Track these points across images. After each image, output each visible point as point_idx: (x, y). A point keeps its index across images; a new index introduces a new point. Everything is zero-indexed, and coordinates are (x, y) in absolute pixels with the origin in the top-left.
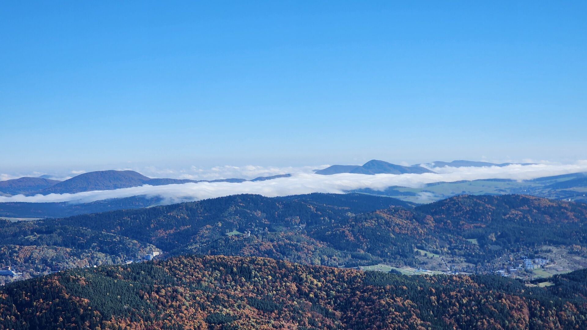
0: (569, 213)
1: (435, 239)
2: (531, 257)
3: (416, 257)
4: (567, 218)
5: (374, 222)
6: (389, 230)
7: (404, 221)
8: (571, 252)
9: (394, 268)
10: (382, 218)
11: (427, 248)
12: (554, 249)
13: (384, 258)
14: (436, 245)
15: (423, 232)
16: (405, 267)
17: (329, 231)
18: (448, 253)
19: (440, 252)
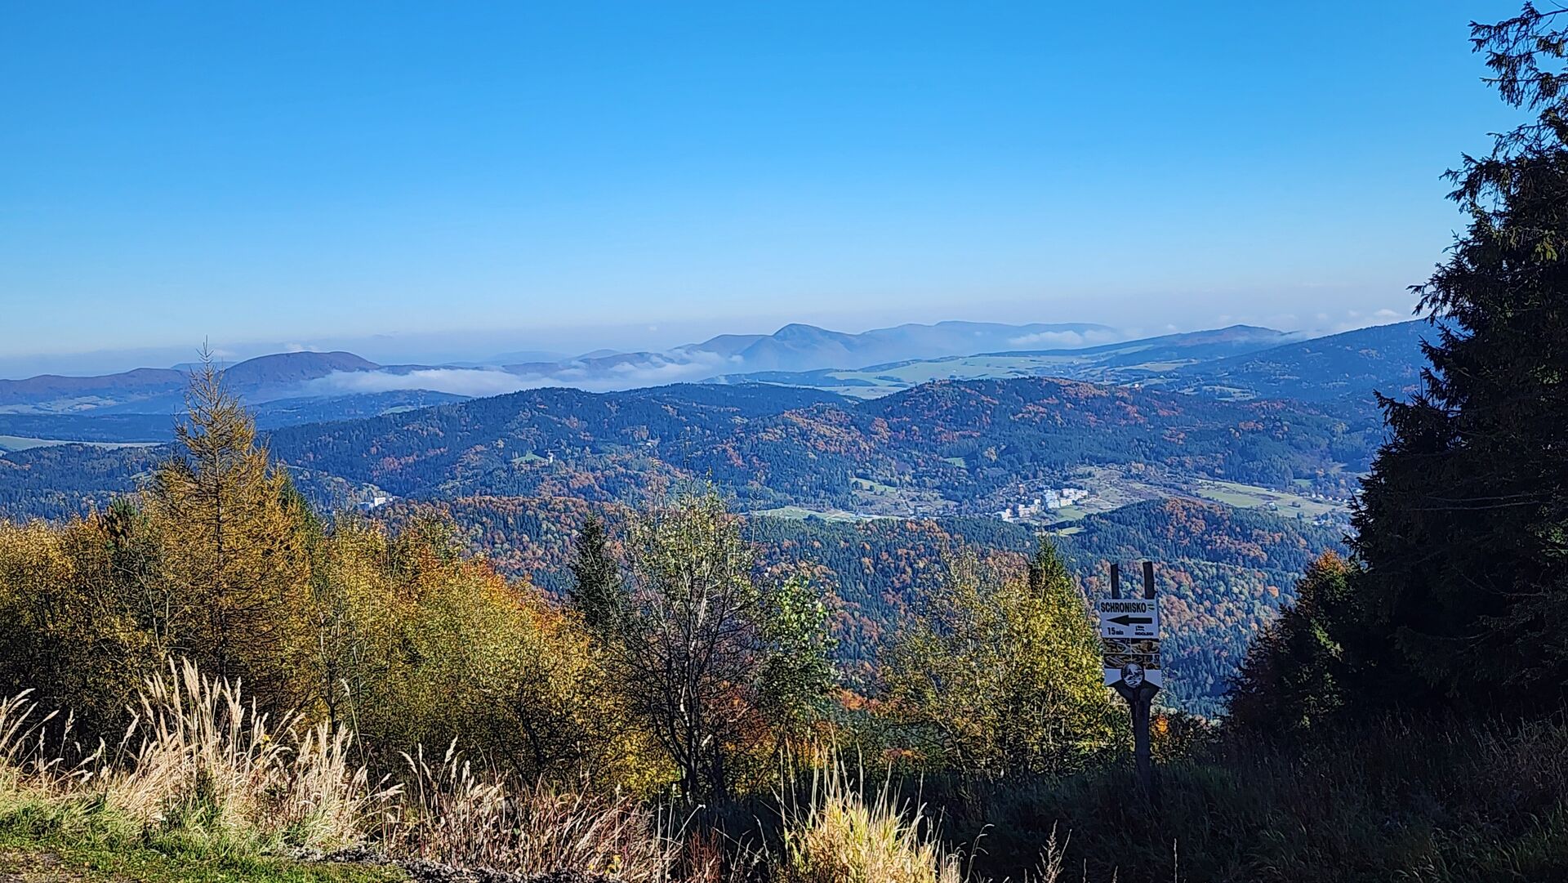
0: (1129, 408)
1: (890, 460)
2: (1057, 487)
3: (853, 493)
4: (1126, 416)
5: (780, 432)
6: (806, 445)
7: (833, 429)
8: (1128, 476)
9: (814, 513)
10: (793, 425)
11: (874, 477)
12: (1097, 471)
13: (796, 496)
14: (891, 470)
15: (868, 448)
16: (833, 510)
17: (697, 450)
18: (911, 485)
19: (898, 482)
